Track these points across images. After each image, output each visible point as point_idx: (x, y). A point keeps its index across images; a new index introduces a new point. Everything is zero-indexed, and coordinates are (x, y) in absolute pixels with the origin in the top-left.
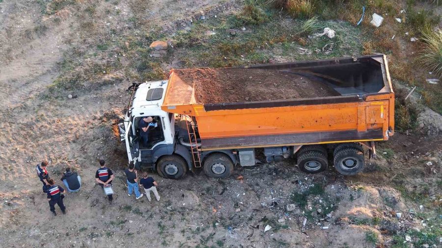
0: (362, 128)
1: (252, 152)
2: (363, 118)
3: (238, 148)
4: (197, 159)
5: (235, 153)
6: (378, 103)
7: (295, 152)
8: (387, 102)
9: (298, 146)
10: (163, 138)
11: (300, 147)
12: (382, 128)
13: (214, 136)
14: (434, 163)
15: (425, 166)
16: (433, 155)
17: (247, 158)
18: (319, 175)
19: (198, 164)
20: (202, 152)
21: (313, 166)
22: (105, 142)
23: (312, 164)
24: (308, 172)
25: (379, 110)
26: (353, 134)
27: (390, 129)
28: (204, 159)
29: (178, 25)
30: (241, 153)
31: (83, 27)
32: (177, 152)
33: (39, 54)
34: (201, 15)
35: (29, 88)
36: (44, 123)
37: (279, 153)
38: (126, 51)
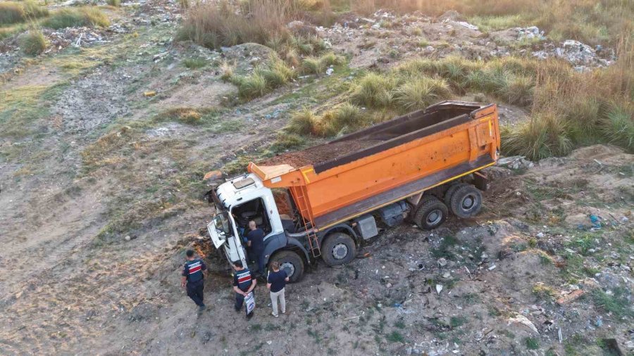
0: (474, 155)
1: (372, 218)
2: (475, 141)
3: (357, 216)
4: (314, 243)
5: (354, 223)
6: (486, 118)
7: (417, 202)
8: (492, 116)
9: (419, 192)
10: (270, 229)
11: (421, 197)
12: (491, 150)
13: (328, 209)
14: (521, 192)
15: (517, 196)
17: (370, 228)
19: (316, 251)
20: (319, 232)
21: (434, 219)
23: (433, 216)
25: (487, 127)
26: (465, 166)
27: (498, 150)
28: (323, 242)
29: (224, 160)
30: (361, 222)
31: (124, 180)
32: (291, 241)
33: (76, 212)
34: (242, 151)
35: (71, 244)
36: (100, 272)
37: (398, 211)
38: (179, 187)
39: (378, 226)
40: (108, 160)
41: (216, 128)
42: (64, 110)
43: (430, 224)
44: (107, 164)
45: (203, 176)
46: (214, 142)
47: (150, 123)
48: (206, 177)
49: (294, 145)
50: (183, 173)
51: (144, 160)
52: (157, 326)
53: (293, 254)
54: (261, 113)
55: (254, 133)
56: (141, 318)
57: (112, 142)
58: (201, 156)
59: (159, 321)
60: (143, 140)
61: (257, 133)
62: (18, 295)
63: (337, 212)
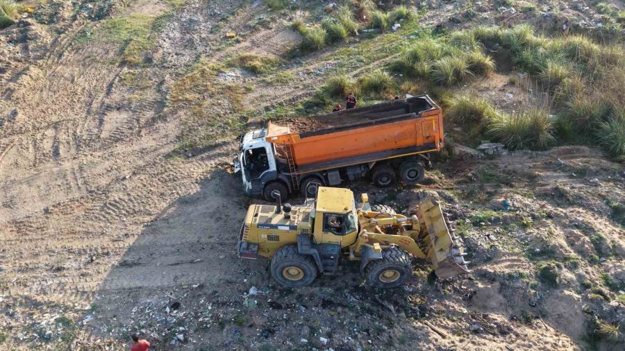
0: (420, 141)
1: (338, 172)
2: (420, 132)
3: (327, 168)
4: (295, 181)
5: (324, 174)
6: (430, 118)
7: (371, 167)
8: (436, 117)
9: (373, 161)
10: (268, 167)
11: (373, 164)
12: (434, 142)
13: (308, 162)
14: (473, 174)
15: (467, 176)
16: (471, 170)
17: (334, 178)
18: (390, 189)
19: (296, 187)
20: (299, 175)
21: (385, 181)
22: (221, 180)
23: (385, 179)
24: (381, 187)
25: (431, 124)
26: (414, 148)
27: (440, 141)
28: (302, 182)
29: (267, 109)
30: (329, 174)
31: (195, 114)
32: (280, 177)
33: (163, 132)
34: (282, 103)
35: (157, 153)
36: (171, 173)
37: (358, 171)
38: (230, 126)
39: (341, 178)
40: (188, 96)
41: (271, 79)
42: (165, 43)
43: (381, 183)
44: (187, 100)
45: (248, 119)
46: (265, 92)
47: (223, 67)
48: (249, 121)
49: (321, 104)
50: (235, 114)
51: (211, 100)
52: (194, 208)
53: (281, 185)
54: (311, 68)
55: (298, 87)
56: (187, 203)
57: (193, 81)
58: (252, 102)
59: (196, 206)
60: (215, 82)
61: (301, 87)
62: (127, 177)
63: (314, 164)
